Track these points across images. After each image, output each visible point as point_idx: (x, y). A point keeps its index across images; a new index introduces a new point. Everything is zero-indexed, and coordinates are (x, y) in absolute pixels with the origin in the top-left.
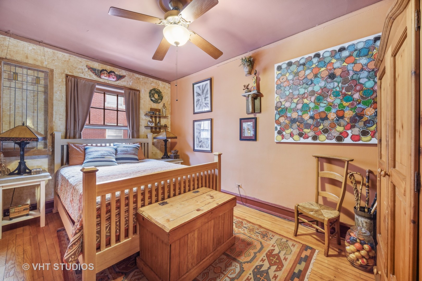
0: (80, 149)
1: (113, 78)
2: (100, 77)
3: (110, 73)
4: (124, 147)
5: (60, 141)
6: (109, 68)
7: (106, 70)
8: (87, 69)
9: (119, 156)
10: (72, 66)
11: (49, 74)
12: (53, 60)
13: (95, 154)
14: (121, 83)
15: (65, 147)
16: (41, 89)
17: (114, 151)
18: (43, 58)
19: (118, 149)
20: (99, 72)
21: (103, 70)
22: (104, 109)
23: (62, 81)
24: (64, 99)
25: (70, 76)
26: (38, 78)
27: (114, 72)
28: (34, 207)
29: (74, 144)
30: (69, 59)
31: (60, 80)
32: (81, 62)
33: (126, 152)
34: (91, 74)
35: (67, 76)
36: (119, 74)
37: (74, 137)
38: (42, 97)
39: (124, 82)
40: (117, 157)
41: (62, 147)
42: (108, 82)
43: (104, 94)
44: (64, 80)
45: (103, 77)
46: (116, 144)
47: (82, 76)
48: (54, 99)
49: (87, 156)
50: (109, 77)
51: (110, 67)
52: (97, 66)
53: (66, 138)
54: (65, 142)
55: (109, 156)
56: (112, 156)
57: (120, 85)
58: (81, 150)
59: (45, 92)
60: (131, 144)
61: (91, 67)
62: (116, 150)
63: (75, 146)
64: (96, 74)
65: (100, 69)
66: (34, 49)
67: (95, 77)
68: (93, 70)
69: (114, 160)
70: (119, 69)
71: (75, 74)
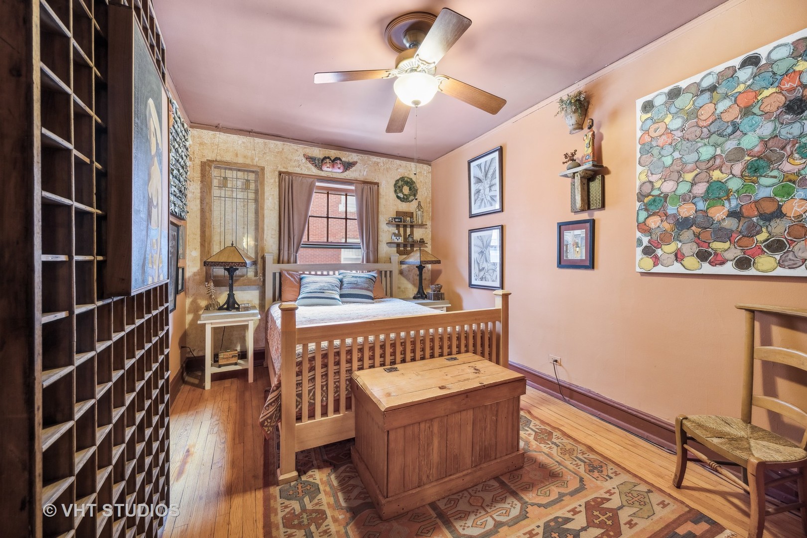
0: (294, 278)
1: (339, 168)
2: (321, 169)
3: (334, 162)
4: (353, 277)
5: (271, 267)
7: (328, 158)
8: (304, 160)
9: (345, 291)
10: (287, 158)
11: (260, 174)
12: (265, 153)
13: (313, 287)
14: (350, 174)
15: (277, 276)
16: (252, 195)
17: (338, 283)
18: (254, 152)
19: (344, 280)
20: (320, 161)
21: (325, 158)
22: (328, 218)
24: (277, 207)
25: (284, 173)
26: (248, 181)
27: (339, 159)
29: (287, 271)
30: (283, 149)
31: (272, 181)
32: (297, 150)
33: (355, 285)
34: (310, 166)
35: (280, 173)
37: (289, 262)
38: (252, 207)
39: (354, 173)
40: (342, 293)
41: (274, 275)
43: (328, 194)
44: (277, 180)
45: (325, 168)
46: (342, 271)
47: (298, 170)
48: (265, 208)
49: (302, 290)
50: (333, 167)
51: (335, 152)
52: (317, 153)
54: (278, 268)
55: (331, 290)
56: (335, 290)
57: (349, 177)
59: (256, 200)
60: (364, 272)
61: (310, 155)
62: (341, 281)
63: (289, 274)
66: (244, 143)
67: (314, 171)
68: (312, 160)
69: (338, 297)
70: (348, 153)
71: (290, 170)
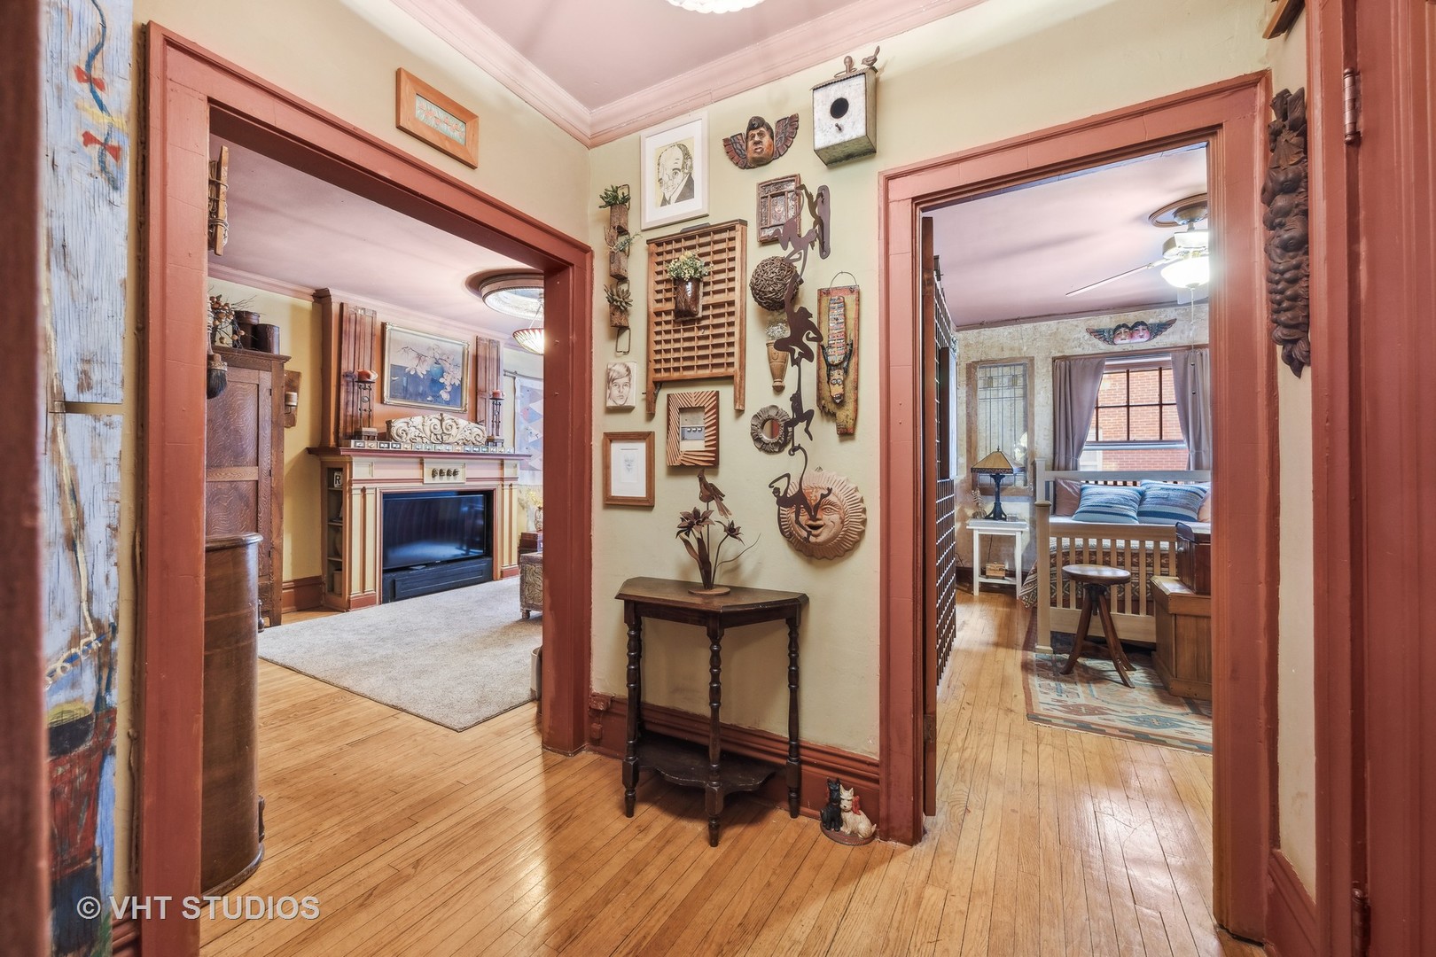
0: (1073, 488)
1: (1141, 337)
2: (1114, 343)
3: (1132, 329)
4: (1162, 489)
5: (1044, 475)
6: (1131, 317)
7: (1124, 326)
8: (1087, 336)
9: (1147, 507)
10: (1062, 339)
11: (1028, 365)
12: (1035, 339)
13: (1096, 500)
14: (1163, 340)
15: (1051, 485)
16: (1019, 392)
17: (1138, 497)
18: (1021, 341)
19: (1149, 493)
20: (1111, 333)
21: (1119, 327)
22: (1128, 406)
23: (1048, 371)
24: (1051, 402)
25: (1059, 358)
26: (1015, 376)
27: (1142, 323)
28: (1012, 574)
29: (1063, 479)
30: (1057, 329)
31: (1045, 370)
32: (1077, 326)
33: (1165, 500)
34: (1096, 341)
35: (1054, 360)
36: (1158, 321)
37: (1066, 468)
38: (1020, 404)
39: (1171, 336)
40: (1142, 510)
41: (1047, 483)
42: (1130, 349)
43: (1128, 372)
44: (1050, 368)
45: (1118, 341)
46: (1145, 481)
47: (1079, 351)
48: (1036, 404)
49: (1082, 502)
50: (1132, 336)
51: (1136, 313)
52: (1107, 322)
53: (1053, 470)
54: (1051, 475)
55: (1122, 504)
56: (1131, 506)
57: (1161, 345)
58: (1075, 492)
59: (1025, 396)
61: (1096, 328)
62: (1142, 494)
63: (1066, 483)
64: (1105, 340)
65: (1113, 326)
66: (1010, 333)
67: (1102, 347)
68: (1098, 333)
69: (1134, 515)
70: (1157, 310)
71: (1068, 353)
